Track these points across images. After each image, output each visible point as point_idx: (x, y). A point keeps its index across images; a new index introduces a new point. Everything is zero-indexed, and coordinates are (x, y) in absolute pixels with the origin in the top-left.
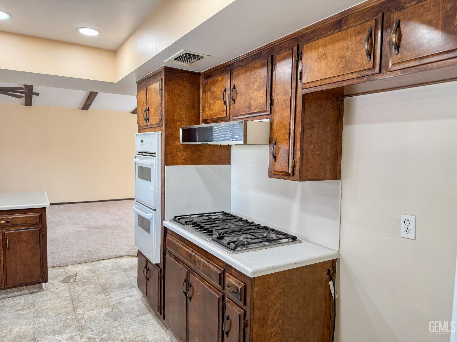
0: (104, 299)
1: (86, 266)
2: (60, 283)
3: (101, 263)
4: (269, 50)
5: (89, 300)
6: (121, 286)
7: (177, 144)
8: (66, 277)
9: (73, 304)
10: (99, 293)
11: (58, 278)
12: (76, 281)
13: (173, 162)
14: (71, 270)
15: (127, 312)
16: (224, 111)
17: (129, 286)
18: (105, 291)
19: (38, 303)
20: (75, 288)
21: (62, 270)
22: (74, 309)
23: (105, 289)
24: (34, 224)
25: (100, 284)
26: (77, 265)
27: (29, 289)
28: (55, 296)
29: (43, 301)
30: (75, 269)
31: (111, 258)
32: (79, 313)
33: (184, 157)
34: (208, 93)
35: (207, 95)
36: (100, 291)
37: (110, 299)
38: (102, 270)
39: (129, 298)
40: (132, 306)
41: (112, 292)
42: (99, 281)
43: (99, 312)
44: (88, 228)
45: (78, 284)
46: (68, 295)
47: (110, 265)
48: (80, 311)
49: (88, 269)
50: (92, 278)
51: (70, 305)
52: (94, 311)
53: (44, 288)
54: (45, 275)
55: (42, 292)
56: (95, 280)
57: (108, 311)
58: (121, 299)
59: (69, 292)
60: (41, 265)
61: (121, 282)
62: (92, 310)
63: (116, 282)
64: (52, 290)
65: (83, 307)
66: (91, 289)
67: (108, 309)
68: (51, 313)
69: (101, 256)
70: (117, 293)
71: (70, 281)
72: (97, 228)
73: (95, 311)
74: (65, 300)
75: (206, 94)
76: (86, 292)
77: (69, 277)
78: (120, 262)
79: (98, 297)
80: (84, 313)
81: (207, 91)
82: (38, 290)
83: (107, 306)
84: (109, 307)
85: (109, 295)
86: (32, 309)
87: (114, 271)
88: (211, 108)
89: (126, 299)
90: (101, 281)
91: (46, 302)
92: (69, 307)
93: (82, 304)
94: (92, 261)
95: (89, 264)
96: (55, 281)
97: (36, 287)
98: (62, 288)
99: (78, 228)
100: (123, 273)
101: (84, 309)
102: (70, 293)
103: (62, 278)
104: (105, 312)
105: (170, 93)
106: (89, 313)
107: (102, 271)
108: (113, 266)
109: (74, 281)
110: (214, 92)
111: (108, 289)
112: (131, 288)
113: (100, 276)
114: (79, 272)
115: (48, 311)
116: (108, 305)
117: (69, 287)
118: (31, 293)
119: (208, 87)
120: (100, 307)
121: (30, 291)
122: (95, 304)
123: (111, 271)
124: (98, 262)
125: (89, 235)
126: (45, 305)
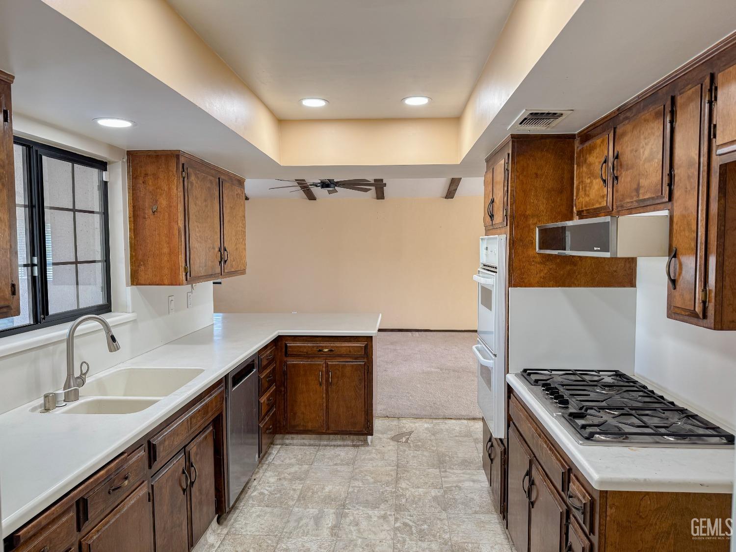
0: (438, 476)
1: (427, 423)
2: (389, 440)
3: (446, 423)
4: (668, 86)
5: (418, 472)
6: (465, 463)
7: (531, 253)
8: (397, 433)
9: (397, 473)
10: (433, 466)
11: (389, 433)
12: (409, 441)
13: (523, 282)
14: (407, 425)
15: (463, 503)
16: (603, 197)
17: (476, 465)
18: (442, 465)
19: (359, 460)
20: (405, 451)
21: (395, 423)
22: (397, 480)
23: (441, 462)
24: (358, 356)
25: (438, 453)
26: (415, 421)
27: (353, 441)
28: (379, 456)
29: (364, 459)
30: (410, 424)
31: (462, 419)
32: (402, 486)
33: (542, 274)
34: (583, 166)
35: (581, 170)
36: (435, 463)
37: (445, 477)
38: (445, 433)
39: (472, 484)
40: (472, 496)
41: (450, 468)
42: (438, 448)
43: (427, 493)
44: (441, 370)
45: (410, 447)
46: (395, 459)
47: (457, 428)
48: (403, 485)
49: (427, 429)
50: (429, 442)
51: (393, 473)
52: (420, 490)
53: (370, 443)
54: (369, 425)
55: (366, 448)
56: (433, 446)
57: (439, 494)
58: (460, 482)
59: (396, 456)
60: (365, 412)
61: (467, 456)
62: (418, 487)
63: (460, 455)
64: (377, 448)
65: (408, 480)
66: (424, 458)
67: (439, 492)
68: (369, 478)
69: (448, 413)
70: (456, 471)
71: (401, 440)
72: (454, 371)
73: (422, 490)
74: (390, 465)
75: (580, 168)
76: (417, 460)
77: (402, 435)
78: (472, 428)
79: (430, 470)
80: (407, 489)
81: (581, 164)
82: (362, 444)
83: (438, 487)
84: (440, 488)
85: (446, 471)
86: (350, 467)
87: (460, 439)
88: (587, 193)
89: (467, 484)
90: (440, 450)
91: (367, 462)
92: (392, 476)
93: (408, 476)
94: (435, 417)
95: (431, 422)
96: (385, 436)
97: (360, 439)
98: (390, 448)
99: (428, 367)
100: (473, 444)
101: (408, 483)
102: (398, 457)
103: (392, 434)
104: (433, 494)
105: (519, 175)
106: (413, 490)
107: (445, 435)
108: (460, 431)
109: (406, 442)
110: (590, 164)
111: (446, 463)
112: (478, 470)
113: (440, 442)
114: (416, 429)
115: (367, 474)
116: (440, 486)
117: (398, 447)
118: (354, 446)
119: (583, 157)
120: (429, 486)
121: (354, 443)
122: (423, 480)
123: (457, 438)
124: (442, 421)
125: (439, 380)
126: (365, 464)
